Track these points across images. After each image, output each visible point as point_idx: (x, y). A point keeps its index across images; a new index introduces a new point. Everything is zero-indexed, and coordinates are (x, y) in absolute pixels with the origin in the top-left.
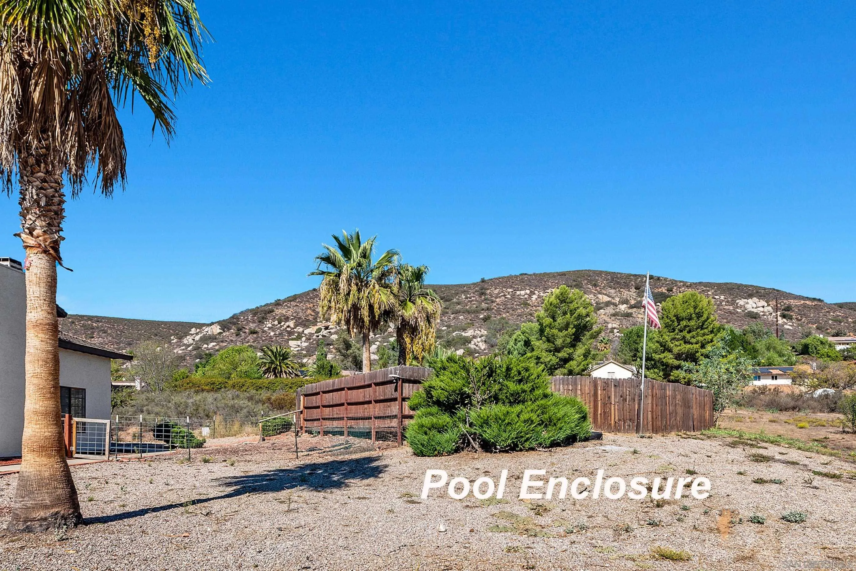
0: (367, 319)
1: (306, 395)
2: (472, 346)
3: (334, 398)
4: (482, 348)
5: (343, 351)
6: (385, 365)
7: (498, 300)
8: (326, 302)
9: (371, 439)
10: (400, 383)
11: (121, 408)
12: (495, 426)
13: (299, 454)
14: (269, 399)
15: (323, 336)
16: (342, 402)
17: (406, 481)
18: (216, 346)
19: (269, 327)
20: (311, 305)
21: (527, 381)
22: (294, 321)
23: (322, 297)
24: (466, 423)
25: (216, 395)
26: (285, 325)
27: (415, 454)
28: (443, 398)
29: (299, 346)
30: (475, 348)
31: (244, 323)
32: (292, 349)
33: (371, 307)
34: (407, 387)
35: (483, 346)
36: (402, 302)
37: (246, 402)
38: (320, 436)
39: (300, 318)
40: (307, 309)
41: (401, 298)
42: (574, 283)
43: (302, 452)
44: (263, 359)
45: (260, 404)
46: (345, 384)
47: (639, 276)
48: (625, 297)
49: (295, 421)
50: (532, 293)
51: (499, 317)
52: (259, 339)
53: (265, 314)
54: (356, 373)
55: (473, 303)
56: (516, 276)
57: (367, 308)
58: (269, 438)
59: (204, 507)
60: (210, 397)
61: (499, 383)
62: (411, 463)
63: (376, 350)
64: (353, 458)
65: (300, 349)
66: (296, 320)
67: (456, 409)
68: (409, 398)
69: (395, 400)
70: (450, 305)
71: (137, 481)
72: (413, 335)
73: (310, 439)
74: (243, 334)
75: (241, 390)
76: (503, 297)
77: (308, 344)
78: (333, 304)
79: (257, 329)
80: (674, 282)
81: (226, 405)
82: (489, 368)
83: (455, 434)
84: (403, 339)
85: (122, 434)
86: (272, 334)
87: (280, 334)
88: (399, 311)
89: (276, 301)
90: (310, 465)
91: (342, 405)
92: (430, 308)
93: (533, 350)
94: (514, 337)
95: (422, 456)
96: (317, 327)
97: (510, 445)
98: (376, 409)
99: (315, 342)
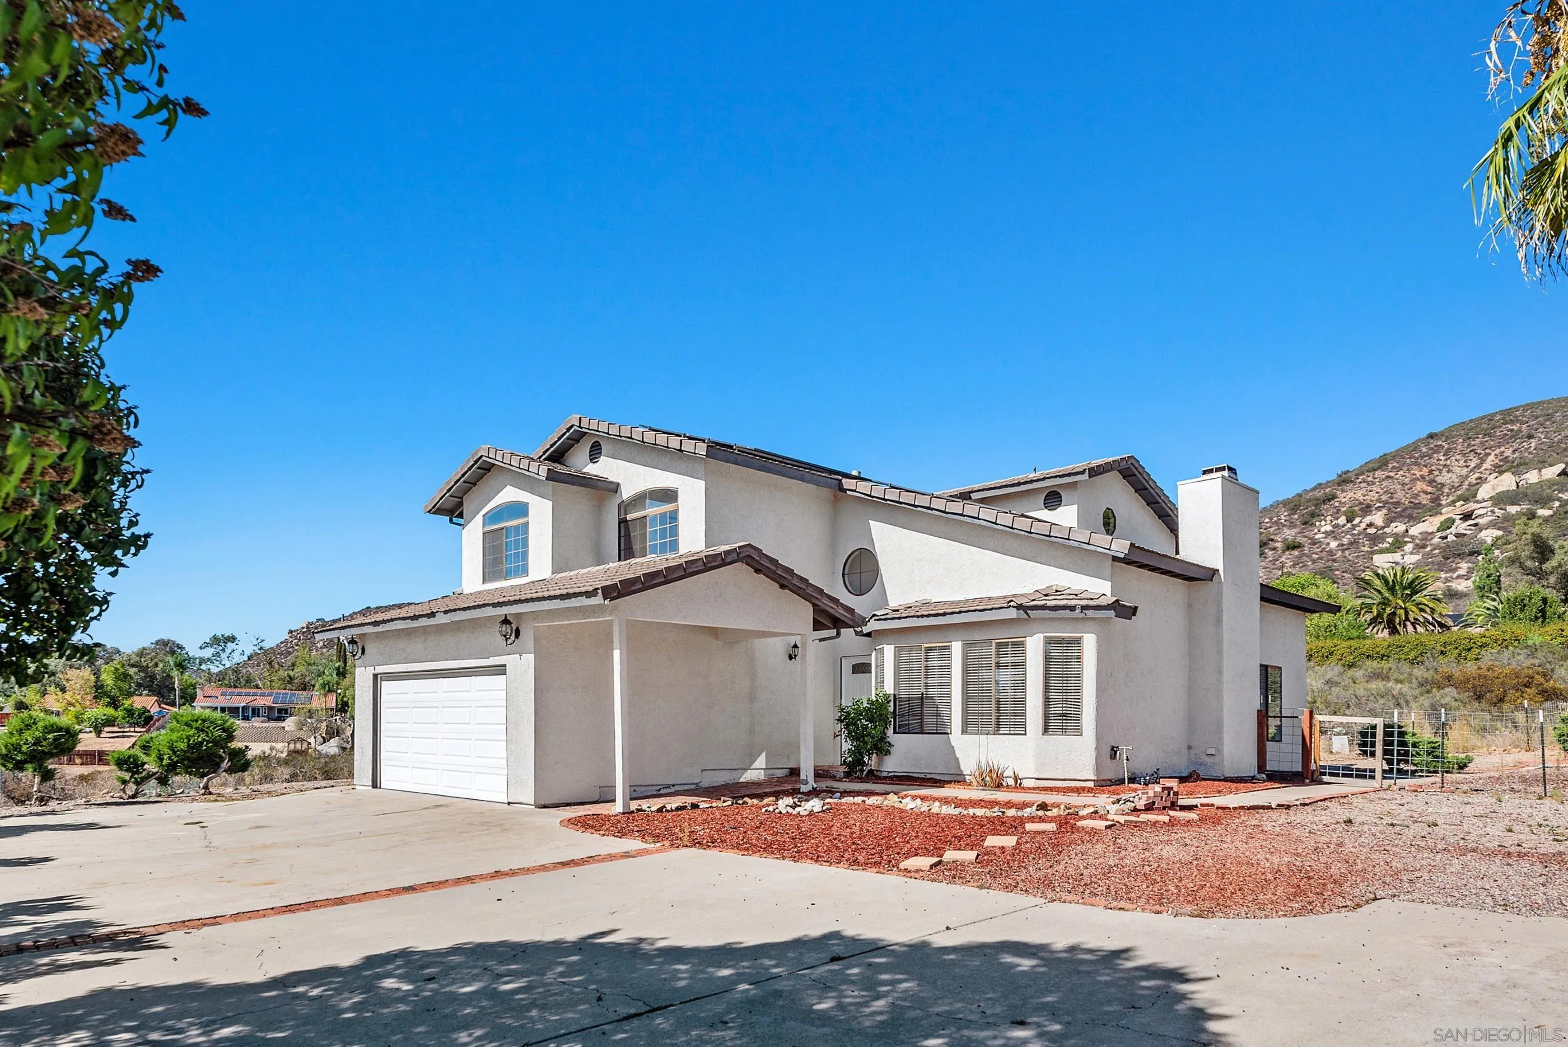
15: (1457, 535)
19: (1326, 532)
20: (1425, 471)
22: (1385, 511)
26: (1361, 523)
29: (1397, 564)
31: (1272, 530)
39: (1397, 503)
40: (1414, 481)
52: (1305, 558)
53: (1316, 506)
66: (1389, 509)
74: (1270, 553)
77: (1419, 557)
79: (1300, 539)
86: (1334, 544)
87: (1351, 543)
96: (1442, 518)
99: (1437, 551)
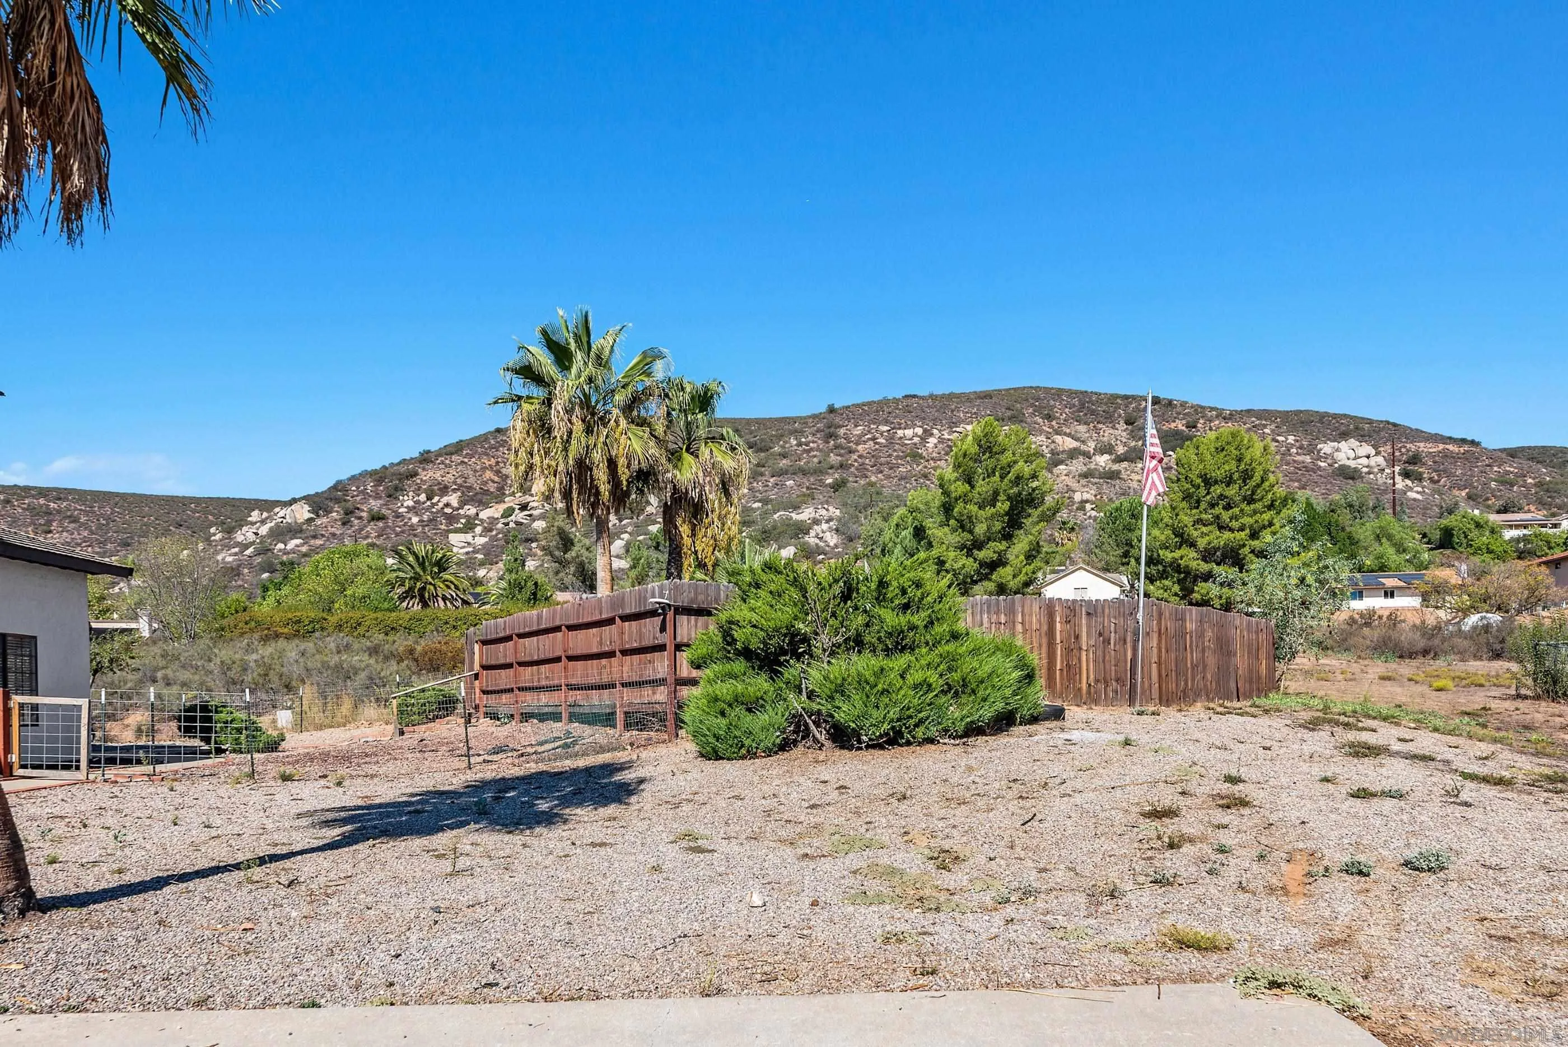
0: (605, 489)
1: (485, 643)
2: (811, 540)
3: (541, 647)
4: (832, 544)
5: (557, 553)
6: (641, 580)
7: (860, 448)
8: (522, 453)
9: (614, 727)
10: (670, 615)
11: (111, 674)
12: (857, 698)
13: (473, 760)
14: (411, 651)
15: (517, 523)
16: (557, 654)
17: (686, 808)
18: (302, 545)
19: (408, 507)
20: (493, 461)
21: (918, 608)
22: (459, 494)
23: (515, 444)
24: (800, 692)
25: (303, 646)
26: (440, 501)
27: (702, 755)
28: (755, 644)
29: (469, 544)
30: (817, 544)
31: (358, 498)
32: (455, 550)
33: (612, 464)
34: (685, 623)
35: (832, 539)
36: (672, 454)
37: (366, 657)
38: (514, 723)
39: (470, 488)
40: (484, 469)
41: (671, 446)
42: (1009, 413)
43: (479, 755)
44: (399, 570)
45: (394, 663)
46: (561, 619)
47: (1134, 398)
48: (1105, 439)
49: (463, 694)
50: (928, 433)
51: (862, 482)
52: (389, 531)
53: (400, 480)
54: (584, 596)
55: (812, 453)
56: (896, 401)
57: (603, 466)
58: (411, 729)
59: (283, 869)
60: (291, 650)
61: (865, 611)
62: (695, 774)
63: (622, 551)
64: (581, 765)
65: (471, 549)
66: (463, 493)
67: (781, 664)
68: (688, 645)
69: (662, 648)
70: (767, 459)
71: (148, 822)
72: (696, 519)
73: (494, 729)
74: (356, 522)
75: (355, 634)
76: (871, 443)
77: (486, 539)
78: (537, 459)
79: (384, 511)
80: (1200, 410)
81: (326, 665)
82: (845, 583)
83: (780, 714)
84: (676, 527)
85: (114, 729)
86: (415, 520)
87: (430, 520)
88: (668, 471)
89: (421, 454)
90: (495, 781)
91: (558, 660)
92: (728, 464)
93: (930, 545)
94: (895, 520)
95: (716, 760)
96: (505, 506)
97: (887, 734)
98: (625, 669)
99: (501, 536)
